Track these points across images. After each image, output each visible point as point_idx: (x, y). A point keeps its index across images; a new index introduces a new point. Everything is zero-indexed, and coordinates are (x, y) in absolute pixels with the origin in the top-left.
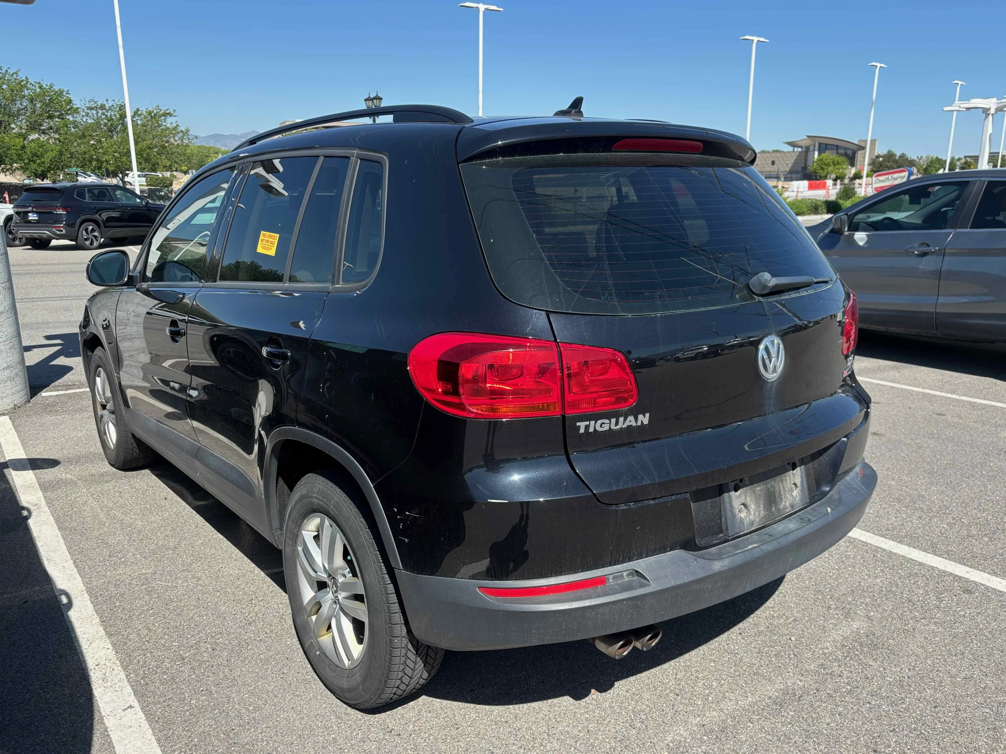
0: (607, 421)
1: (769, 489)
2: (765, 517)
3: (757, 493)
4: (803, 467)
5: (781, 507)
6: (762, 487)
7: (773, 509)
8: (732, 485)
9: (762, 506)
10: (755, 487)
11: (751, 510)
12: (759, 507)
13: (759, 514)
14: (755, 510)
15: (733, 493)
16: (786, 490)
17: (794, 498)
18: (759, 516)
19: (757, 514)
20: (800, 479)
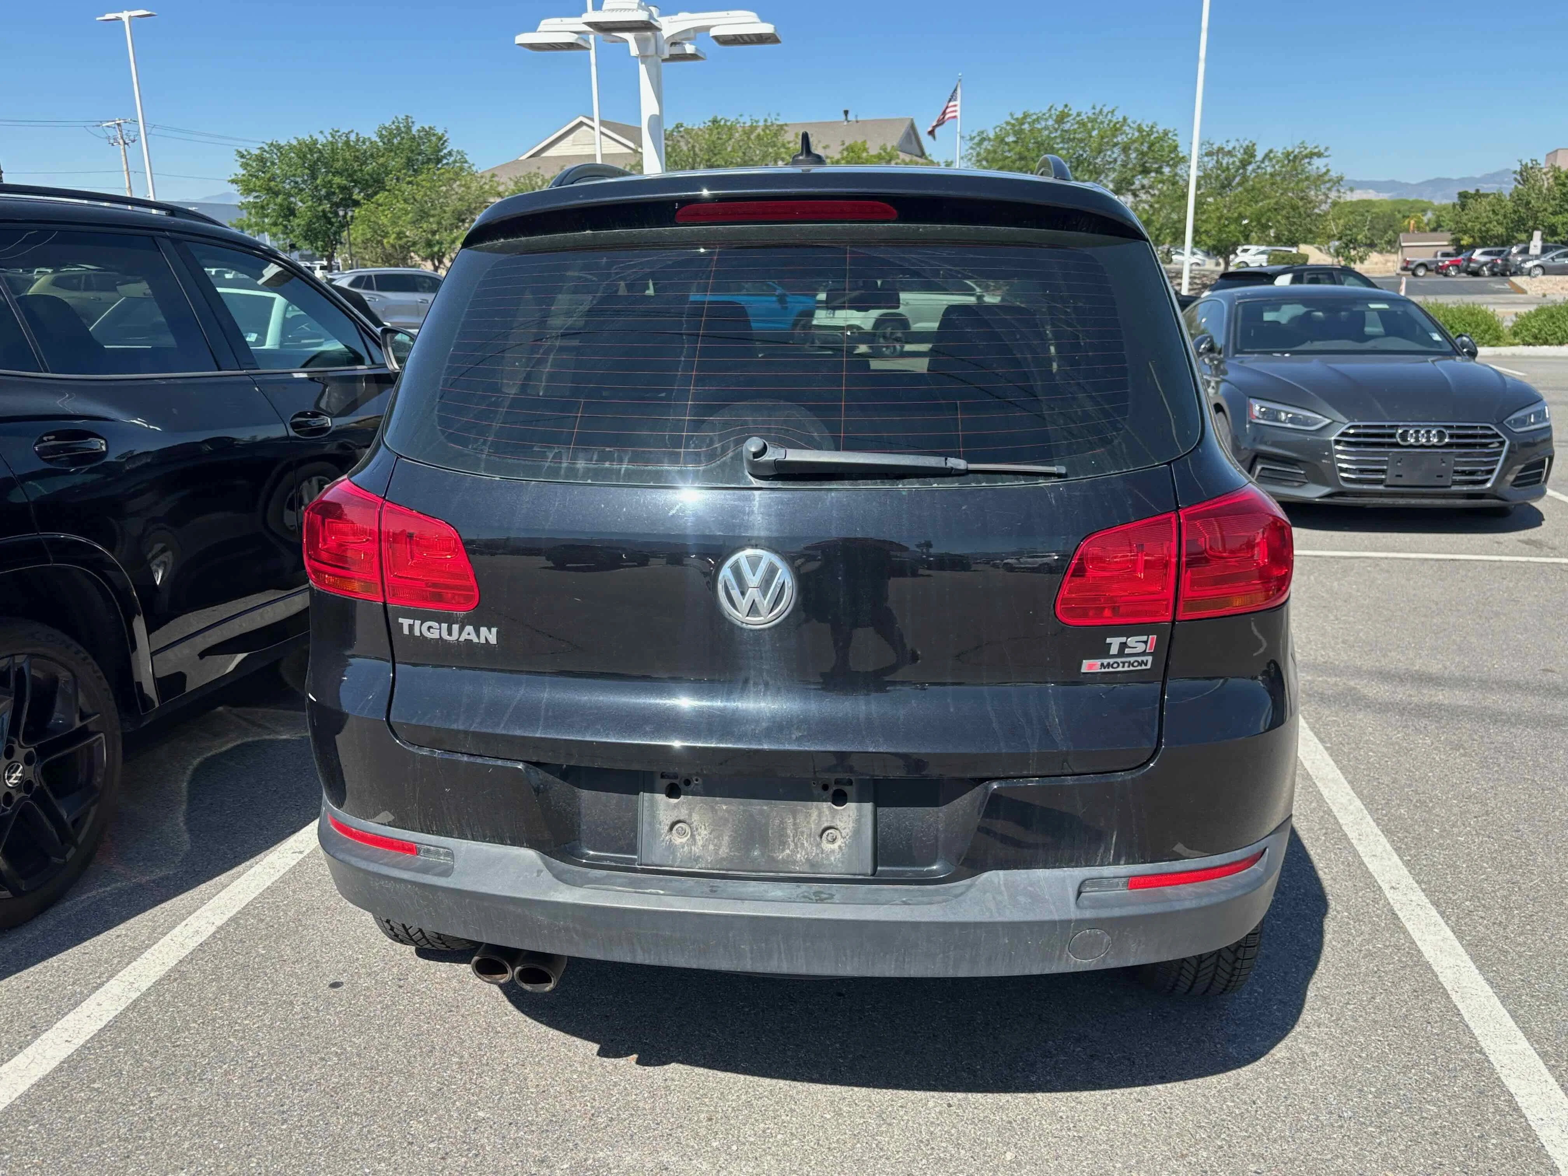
0: (435, 625)
1: (751, 816)
2: (730, 861)
3: (720, 814)
4: (868, 807)
5: (783, 855)
6: (733, 808)
7: (755, 853)
8: (661, 784)
9: (726, 838)
10: (717, 803)
11: (697, 836)
12: (718, 837)
13: (716, 850)
14: (709, 840)
15: (661, 798)
16: (802, 833)
17: (822, 852)
18: (717, 853)
19: (711, 847)
20: (851, 825)
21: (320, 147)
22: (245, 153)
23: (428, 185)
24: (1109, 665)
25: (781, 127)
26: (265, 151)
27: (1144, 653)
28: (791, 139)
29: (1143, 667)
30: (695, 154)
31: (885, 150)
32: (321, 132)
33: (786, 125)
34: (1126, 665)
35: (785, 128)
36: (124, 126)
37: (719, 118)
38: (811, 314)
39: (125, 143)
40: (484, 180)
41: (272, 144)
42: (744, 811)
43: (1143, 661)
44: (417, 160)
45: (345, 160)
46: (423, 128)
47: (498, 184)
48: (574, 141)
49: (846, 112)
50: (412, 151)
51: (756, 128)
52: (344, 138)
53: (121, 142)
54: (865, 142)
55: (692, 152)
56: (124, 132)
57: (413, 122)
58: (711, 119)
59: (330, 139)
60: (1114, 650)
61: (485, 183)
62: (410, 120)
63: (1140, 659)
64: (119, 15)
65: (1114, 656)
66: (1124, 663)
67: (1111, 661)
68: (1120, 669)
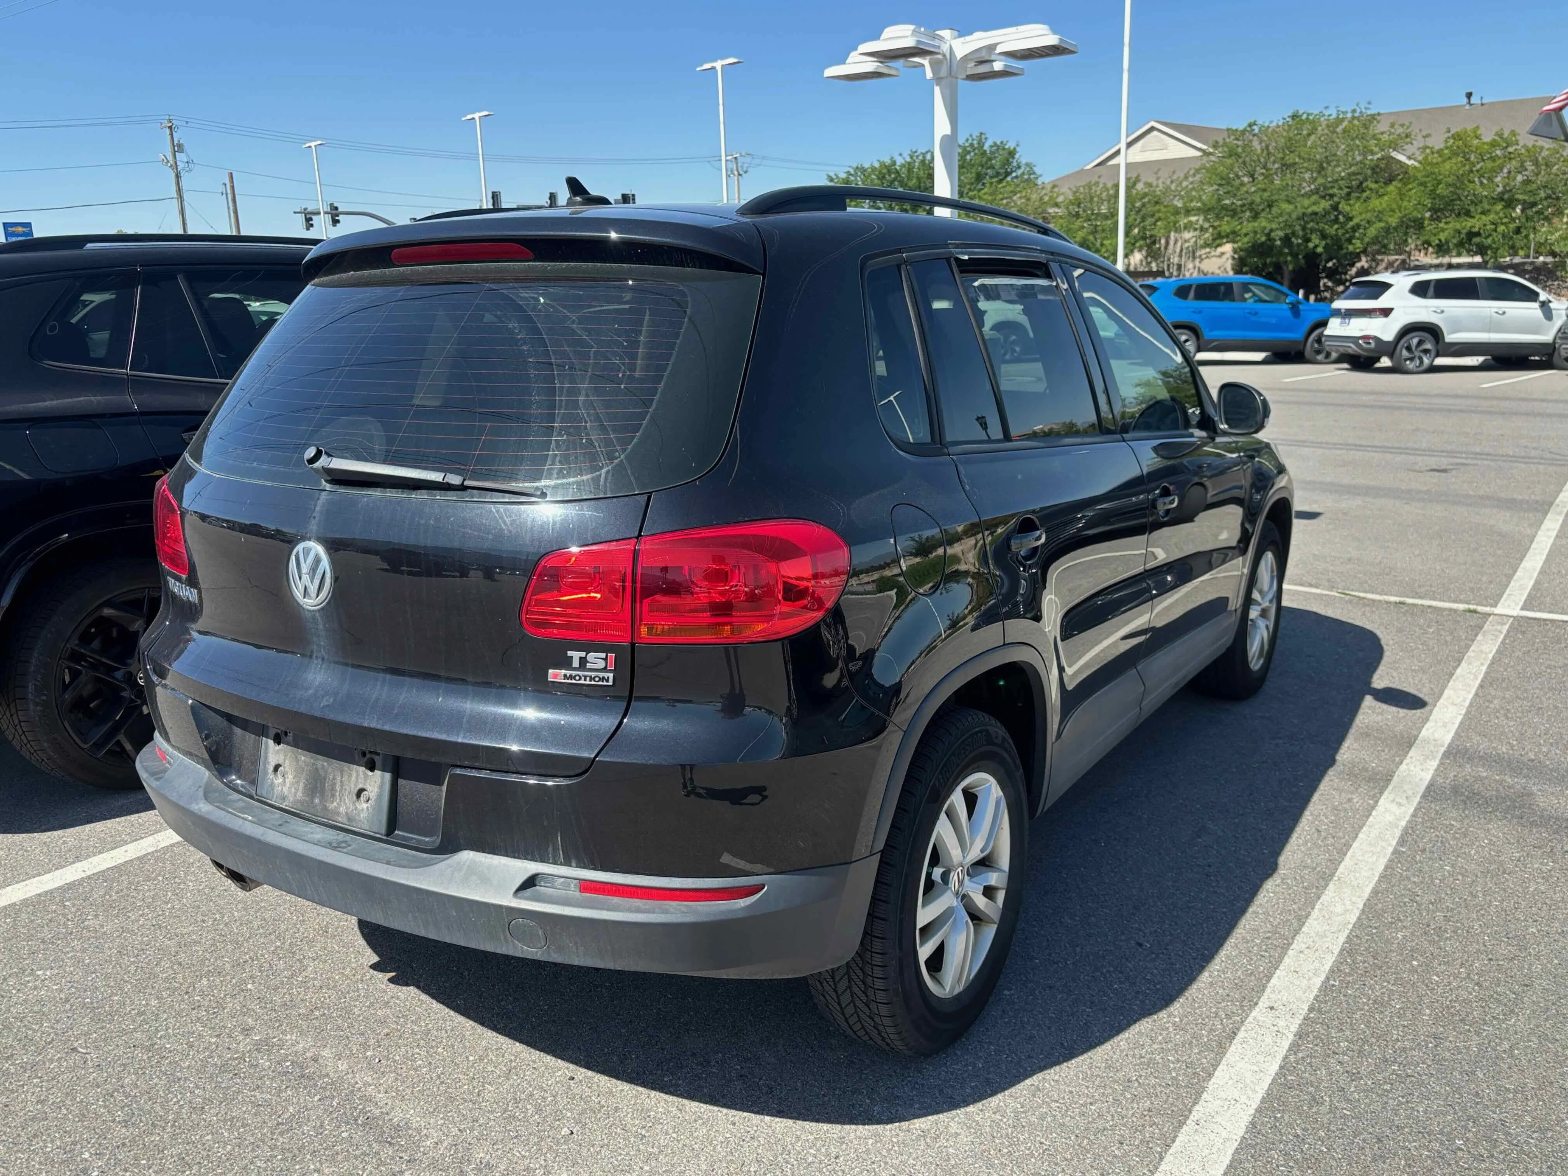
1: (317, 769)
2: (301, 802)
3: (300, 763)
4: (388, 776)
5: (332, 806)
6: (308, 760)
7: (317, 801)
8: (272, 732)
9: (302, 784)
10: (300, 753)
11: (287, 780)
12: (298, 782)
13: (296, 793)
14: (292, 784)
15: (272, 744)
16: (345, 790)
17: (356, 808)
18: (295, 796)
19: (293, 790)
20: (376, 790)
21: (898, 168)
22: (834, 177)
23: (990, 198)
24: (571, 677)
25: (1373, 117)
26: (851, 175)
27: (605, 669)
28: (1385, 129)
29: (605, 683)
30: (1269, 154)
31: (1500, 135)
32: (901, 155)
33: (1379, 114)
34: (588, 679)
35: (1378, 118)
36: (740, 160)
37: (1301, 112)
38: (1324, 324)
39: (739, 174)
40: (1044, 192)
41: (857, 168)
42: (314, 764)
43: (604, 678)
44: (986, 174)
45: (919, 179)
46: (995, 143)
47: (1058, 195)
48: (1142, 147)
49: (1469, 95)
50: (982, 166)
51: (1343, 120)
52: (921, 158)
53: (736, 173)
54: (1478, 127)
55: (1265, 152)
56: (740, 164)
57: (986, 139)
58: (1290, 114)
59: (908, 159)
60: (576, 664)
61: (1046, 194)
62: (983, 137)
63: (601, 675)
64: (714, 64)
65: (575, 669)
66: (585, 677)
67: (574, 673)
68: (582, 682)
